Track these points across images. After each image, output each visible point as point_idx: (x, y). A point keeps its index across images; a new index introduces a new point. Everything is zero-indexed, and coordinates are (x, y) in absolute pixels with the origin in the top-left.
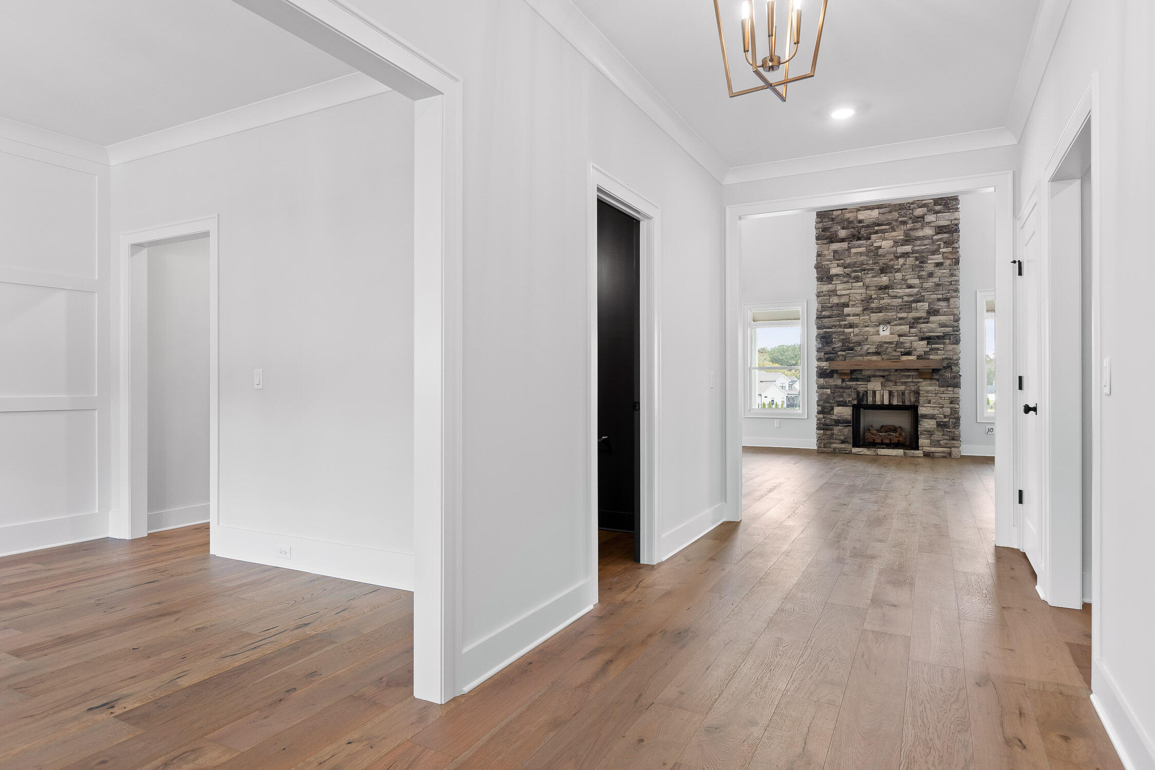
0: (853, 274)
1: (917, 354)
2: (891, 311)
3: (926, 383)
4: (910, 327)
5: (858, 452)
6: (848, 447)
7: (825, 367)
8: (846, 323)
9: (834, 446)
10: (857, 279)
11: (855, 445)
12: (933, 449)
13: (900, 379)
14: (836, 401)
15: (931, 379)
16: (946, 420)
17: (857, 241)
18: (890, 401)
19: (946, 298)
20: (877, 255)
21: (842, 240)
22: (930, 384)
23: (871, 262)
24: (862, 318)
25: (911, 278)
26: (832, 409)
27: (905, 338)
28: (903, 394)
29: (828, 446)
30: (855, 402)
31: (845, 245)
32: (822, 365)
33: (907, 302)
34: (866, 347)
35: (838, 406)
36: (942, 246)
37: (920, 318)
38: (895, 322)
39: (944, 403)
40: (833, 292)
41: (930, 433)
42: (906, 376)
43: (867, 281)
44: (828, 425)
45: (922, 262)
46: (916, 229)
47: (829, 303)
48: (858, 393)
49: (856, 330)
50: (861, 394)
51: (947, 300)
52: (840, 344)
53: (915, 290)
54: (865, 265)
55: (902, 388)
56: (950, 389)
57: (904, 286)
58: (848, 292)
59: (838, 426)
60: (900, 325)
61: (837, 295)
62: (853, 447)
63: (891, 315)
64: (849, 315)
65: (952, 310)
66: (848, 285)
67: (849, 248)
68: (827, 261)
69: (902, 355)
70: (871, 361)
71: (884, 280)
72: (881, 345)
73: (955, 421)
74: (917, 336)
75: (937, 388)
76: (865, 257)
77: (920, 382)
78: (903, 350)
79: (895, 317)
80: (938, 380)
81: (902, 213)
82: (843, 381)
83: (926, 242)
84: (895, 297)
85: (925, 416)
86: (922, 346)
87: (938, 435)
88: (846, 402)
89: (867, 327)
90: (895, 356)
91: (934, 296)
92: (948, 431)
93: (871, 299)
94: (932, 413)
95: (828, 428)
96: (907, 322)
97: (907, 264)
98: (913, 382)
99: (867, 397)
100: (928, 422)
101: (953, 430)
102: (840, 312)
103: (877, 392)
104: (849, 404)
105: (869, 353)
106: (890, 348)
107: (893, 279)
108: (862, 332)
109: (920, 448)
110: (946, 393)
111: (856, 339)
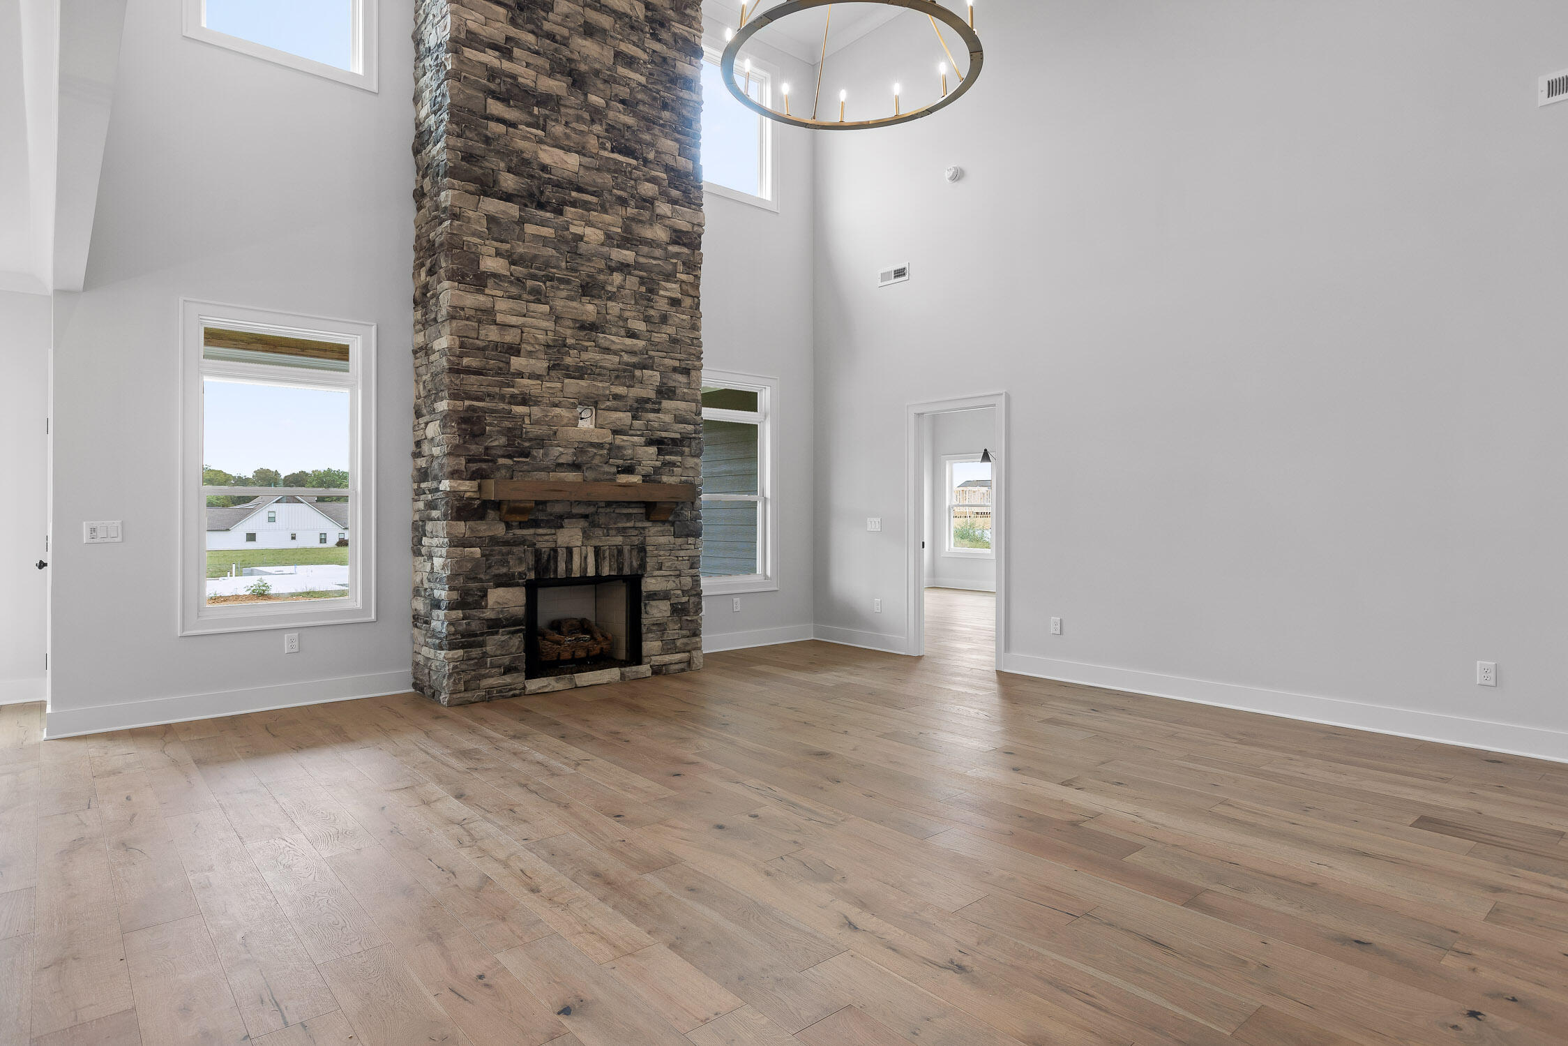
0: (529, 283)
1: (643, 473)
2: (600, 378)
3: (656, 529)
4: (634, 418)
5: (539, 689)
6: (516, 679)
7: (468, 495)
8: (516, 391)
9: (487, 682)
10: (538, 297)
12: (667, 658)
13: (615, 524)
14: (496, 575)
15: (664, 522)
16: (685, 599)
17: (536, 209)
18: (597, 568)
19: (685, 368)
20: (575, 253)
21: (507, 197)
22: (661, 531)
23: (564, 264)
24: (548, 385)
25: (634, 318)
26: (485, 596)
27: (625, 438)
28: (620, 552)
29: (473, 685)
30: (532, 576)
31: (513, 210)
32: (462, 488)
33: (627, 364)
34: (556, 451)
35: (498, 586)
36: (680, 268)
37: (648, 400)
38: (608, 403)
39: (681, 567)
40: (486, 315)
41: (661, 627)
42: (624, 515)
43: (559, 304)
44: (476, 635)
45: (650, 291)
46: (641, 221)
47: (477, 339)
48: (538, 554)
49: (536, 411)
50: (544, 557)
51: (686, 372)
52: (502, 440)
53: (640, 344)
54: (552, 268)
55: (618, 540)
56: (690, 540)
57: (623, 332)
58: (520, 320)
59: (497, 633)
60: (616, 410)
61: (495, 323)
62: (526, 679)
63: (601, 386)
64: (520, 375)
65: (693, 391)
66: (520, 306)
67: (522, 221)
68: (473, 235)
69: (619, 472)
70: (563, 482)
71: (589, 309)
72: (583, 448)
73: (695, 600)
74: (642, 435)
75: (672, 538)
76: (553, 251)
77: (646, 528)
78: (619, 462)
79: (608, 392)
80: (673, 524)
81: (619, 180)
82: (509, 526)
83: (658, 252)
84: (607, 350)
85: (654, 596)
86: (649, 456)
87: (673, 631)
88: (513, 575)
89: (556, 406)
90: (608, 473)
91: (668, 362)
92: (687, 620)
93: (565, 346)
94: (664, 589)
95: (474, 641)
96: (626, 405)
97: (627, 287)
98: (635, 528)
99: (556, 562)
100: (657, 607)
101: (695, 618)
102: (501, 365)
103: (576, 552)
104: (521, 581)
105: (560, 465)
106: (598, 457)
107: (604, 312)
108: (546, 416)
109: (646, 660)
110: (683, 548)
111: (535, 431)
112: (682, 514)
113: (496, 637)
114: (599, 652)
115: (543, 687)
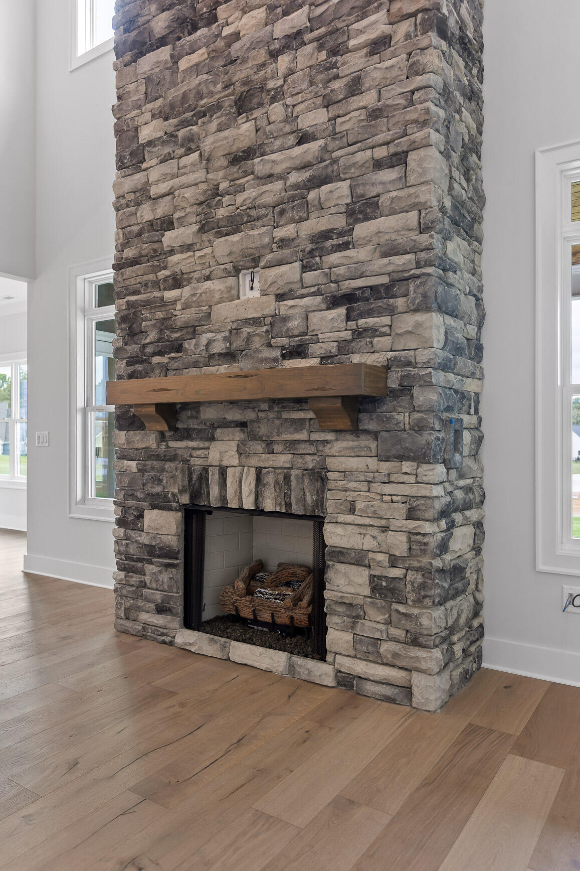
0: (181, 134)
1: (320, 352)
2: (259, 223)
3: (344, 444)
4: (305, 268)
5: (186, 644)
6: (172, 623)
7: (123, 401)
8: (166, 273)
9: (144, 617)
10: (190, 145)
11: (191, 621)
12: (360, 667)
13: (278, 435)
14: (148, 494)
15: (356, 430)
16: (396, 573)
17: (190, 34)
18: (257, 498)
19: (395, 154)
20: (229, 61)
21: (162, 42)
22: (352, 448)
23: (219, 87)
24: (198, 253)
25: (308, 110)
26: (141, 516)
27: (290, 303)
28: (287, 478)
29: (133, 615)
30: (185, 499)
31: (164, 53)
32: (118, 395)
33: (296, 186)
34: (204, 338)
35: (154, 507)
37: (326, 235)
38: (269, 257)
39: (388, 515)
40: (144, 193)
42: (293, 421)
43: (209, 143)
44: (134, 559)
45: (334, 52)
48: (191, 472)
49: (186, 291)
50: (195, 477)
51: (399, 159)
52: (152, 336)
53: (313, 147)
54: (205, 98)
55: (283, 460)
56: (407, 466)
57: (291, 140)
58: (171, 183)
59: (152, 562)
60: (280, 263)
61: (150, 198)
62: (183, 627)
63: (259, 234)
66: (172, 166)
67: (175, 59)
68: (133, 108)
69: (284, 357)
70: (215, 378)
71: (245, 131)
72: (238, 329)
73: (419, 578)
74: (318, 293)
75: (373, 463)
76: (205, 77)
77: (327, 442)
78: (285, 341)
79: (269, 240)
80: (375, 435)
82: (162, 436)
85: (341, 555)
86: (332, 325)
87: (373, 622)
88: (166, 496)
89: (208, 278)
90: (266, 360)
91: (363, 156)
92: (397, 611)
93: (218, 195)
94: (358, 546)
95: (134, 566)
96: (296, 252)
97: (300, 67)
98: (310, 442)
99: (208, 485)
100: (346, 575)
101: (416, 611)
102: (156, 246)
103: (230, 471)
104: (174, 505)
105: (211, 356)
106: (256, 338)
107: (266, 122)
108: (194, 295)
109: (329, 657)
110: (392, 479)
111: (183, 317)
112: (389, 419)
113: (151, 567)
114: (287, 621)
115: (190, 644)
